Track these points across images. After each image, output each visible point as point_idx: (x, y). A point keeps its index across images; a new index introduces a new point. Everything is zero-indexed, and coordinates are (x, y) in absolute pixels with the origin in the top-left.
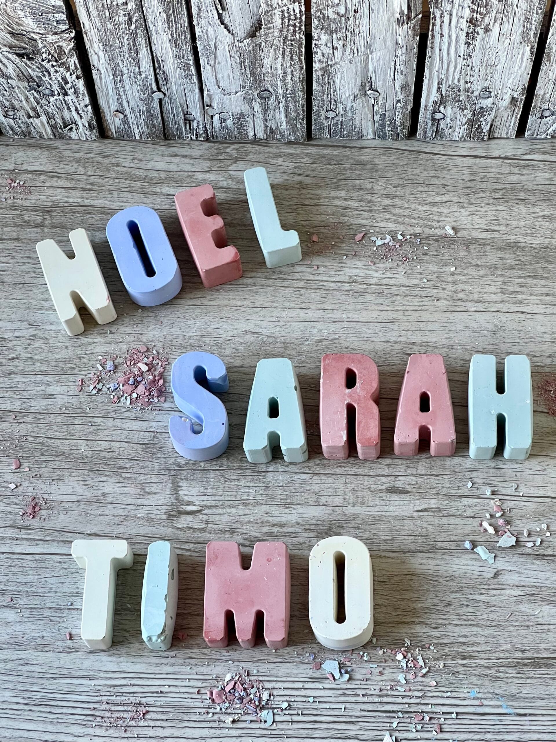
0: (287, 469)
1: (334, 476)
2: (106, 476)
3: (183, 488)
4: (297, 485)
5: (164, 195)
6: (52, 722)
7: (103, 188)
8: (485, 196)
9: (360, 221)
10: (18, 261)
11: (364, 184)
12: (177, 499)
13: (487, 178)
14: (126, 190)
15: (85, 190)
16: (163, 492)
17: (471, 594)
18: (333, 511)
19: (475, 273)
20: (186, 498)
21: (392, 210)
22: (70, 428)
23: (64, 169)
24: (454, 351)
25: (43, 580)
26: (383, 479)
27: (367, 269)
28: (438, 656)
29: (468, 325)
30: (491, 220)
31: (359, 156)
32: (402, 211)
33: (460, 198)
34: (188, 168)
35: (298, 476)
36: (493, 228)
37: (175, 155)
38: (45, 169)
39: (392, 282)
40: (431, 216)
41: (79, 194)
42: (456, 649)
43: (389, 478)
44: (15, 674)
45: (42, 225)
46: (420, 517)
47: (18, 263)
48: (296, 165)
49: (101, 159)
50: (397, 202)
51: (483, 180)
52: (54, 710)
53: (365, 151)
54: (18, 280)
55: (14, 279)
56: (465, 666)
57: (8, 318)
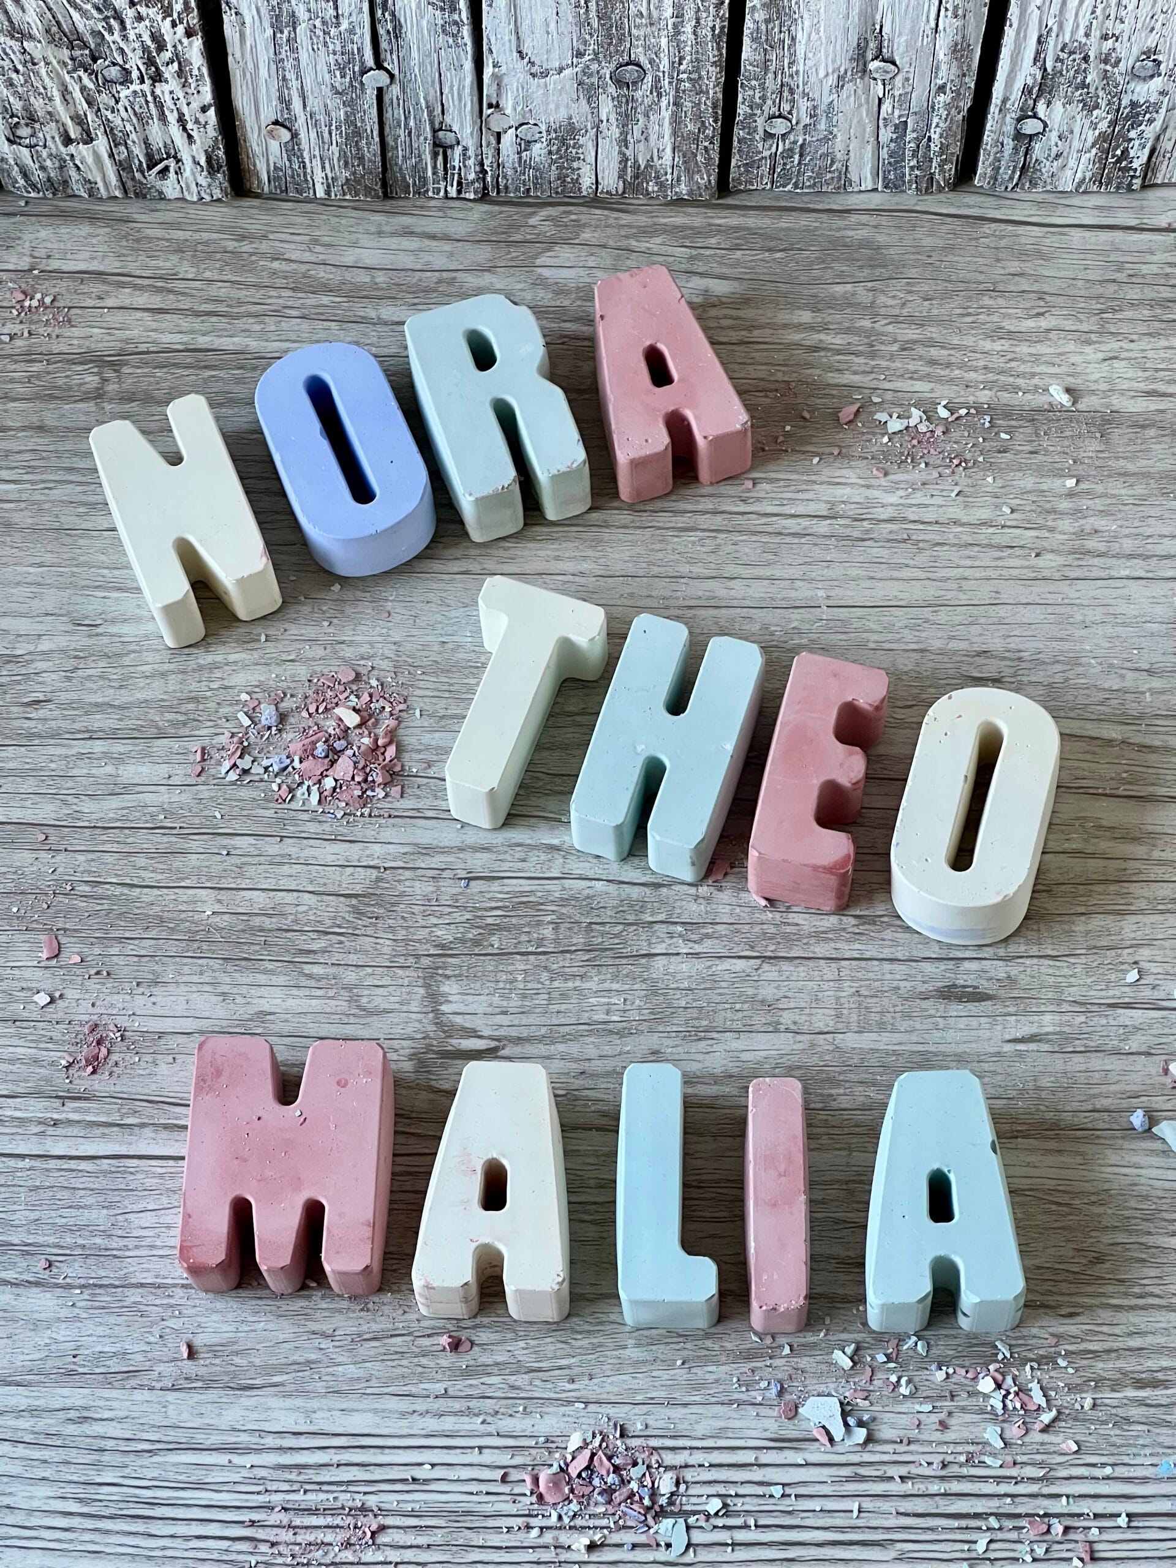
0: (698, 948)
1: (811, 963)
2: (265, 972)
3: (451, 998)
4: (723, 984)
5: (386, 323)
6: (149, 1558)
7: (242, 309)
8: (1140, 317)
9: (848, 378)
10: (44, 477)
11: (854, 294)
12: (439, 1024)
13: (1143, 276)
14: (294, 313)
15: (197, 314)
16: (405, 1008)
17: (1149, 1233)
18: (813, 1045)
19: (1123, 492)
20: (458, 1020)
21: (921, 350)
22: (177, 862)
23: (148, 268)
24: (1080, 670)
25: (120, 1218)
26: (928, 967)
27: (868, 487)
28: (1079, 1381)
29: (1111, 610)
30: (1157, 370)
31: (839, 229)
32: (944, 352)
33: (1081, 321)
34: (439, 262)
35: (727, 964)
36: (1162, 387)
37: (408, 233)
38: (102, 268)
39: (929, 515)
40: (1013, 364)
41: (185, 323)
42: (1119, 1364)
43: (943, 966)
44: (59, 1443)
45: (98, 395)
46: (1020, 1054)
47: (44, 481)
48: (694, 252)
49: (236, 244)
50: (933, 332)
51: (1134, 280)
52: (155, 1528)
53: (854, 218)
54: (46, 520)
55: (36, 520)
56: (1142, 1403)
57: (24, 608)
